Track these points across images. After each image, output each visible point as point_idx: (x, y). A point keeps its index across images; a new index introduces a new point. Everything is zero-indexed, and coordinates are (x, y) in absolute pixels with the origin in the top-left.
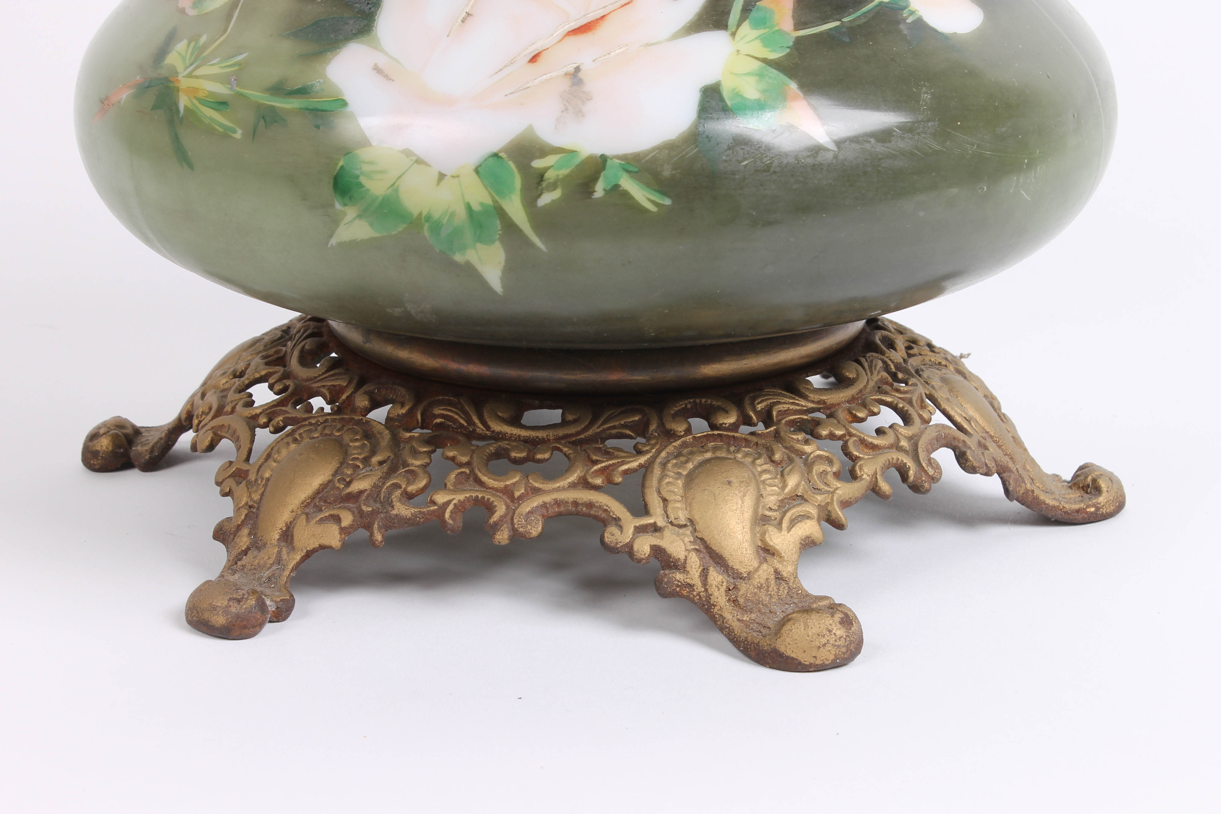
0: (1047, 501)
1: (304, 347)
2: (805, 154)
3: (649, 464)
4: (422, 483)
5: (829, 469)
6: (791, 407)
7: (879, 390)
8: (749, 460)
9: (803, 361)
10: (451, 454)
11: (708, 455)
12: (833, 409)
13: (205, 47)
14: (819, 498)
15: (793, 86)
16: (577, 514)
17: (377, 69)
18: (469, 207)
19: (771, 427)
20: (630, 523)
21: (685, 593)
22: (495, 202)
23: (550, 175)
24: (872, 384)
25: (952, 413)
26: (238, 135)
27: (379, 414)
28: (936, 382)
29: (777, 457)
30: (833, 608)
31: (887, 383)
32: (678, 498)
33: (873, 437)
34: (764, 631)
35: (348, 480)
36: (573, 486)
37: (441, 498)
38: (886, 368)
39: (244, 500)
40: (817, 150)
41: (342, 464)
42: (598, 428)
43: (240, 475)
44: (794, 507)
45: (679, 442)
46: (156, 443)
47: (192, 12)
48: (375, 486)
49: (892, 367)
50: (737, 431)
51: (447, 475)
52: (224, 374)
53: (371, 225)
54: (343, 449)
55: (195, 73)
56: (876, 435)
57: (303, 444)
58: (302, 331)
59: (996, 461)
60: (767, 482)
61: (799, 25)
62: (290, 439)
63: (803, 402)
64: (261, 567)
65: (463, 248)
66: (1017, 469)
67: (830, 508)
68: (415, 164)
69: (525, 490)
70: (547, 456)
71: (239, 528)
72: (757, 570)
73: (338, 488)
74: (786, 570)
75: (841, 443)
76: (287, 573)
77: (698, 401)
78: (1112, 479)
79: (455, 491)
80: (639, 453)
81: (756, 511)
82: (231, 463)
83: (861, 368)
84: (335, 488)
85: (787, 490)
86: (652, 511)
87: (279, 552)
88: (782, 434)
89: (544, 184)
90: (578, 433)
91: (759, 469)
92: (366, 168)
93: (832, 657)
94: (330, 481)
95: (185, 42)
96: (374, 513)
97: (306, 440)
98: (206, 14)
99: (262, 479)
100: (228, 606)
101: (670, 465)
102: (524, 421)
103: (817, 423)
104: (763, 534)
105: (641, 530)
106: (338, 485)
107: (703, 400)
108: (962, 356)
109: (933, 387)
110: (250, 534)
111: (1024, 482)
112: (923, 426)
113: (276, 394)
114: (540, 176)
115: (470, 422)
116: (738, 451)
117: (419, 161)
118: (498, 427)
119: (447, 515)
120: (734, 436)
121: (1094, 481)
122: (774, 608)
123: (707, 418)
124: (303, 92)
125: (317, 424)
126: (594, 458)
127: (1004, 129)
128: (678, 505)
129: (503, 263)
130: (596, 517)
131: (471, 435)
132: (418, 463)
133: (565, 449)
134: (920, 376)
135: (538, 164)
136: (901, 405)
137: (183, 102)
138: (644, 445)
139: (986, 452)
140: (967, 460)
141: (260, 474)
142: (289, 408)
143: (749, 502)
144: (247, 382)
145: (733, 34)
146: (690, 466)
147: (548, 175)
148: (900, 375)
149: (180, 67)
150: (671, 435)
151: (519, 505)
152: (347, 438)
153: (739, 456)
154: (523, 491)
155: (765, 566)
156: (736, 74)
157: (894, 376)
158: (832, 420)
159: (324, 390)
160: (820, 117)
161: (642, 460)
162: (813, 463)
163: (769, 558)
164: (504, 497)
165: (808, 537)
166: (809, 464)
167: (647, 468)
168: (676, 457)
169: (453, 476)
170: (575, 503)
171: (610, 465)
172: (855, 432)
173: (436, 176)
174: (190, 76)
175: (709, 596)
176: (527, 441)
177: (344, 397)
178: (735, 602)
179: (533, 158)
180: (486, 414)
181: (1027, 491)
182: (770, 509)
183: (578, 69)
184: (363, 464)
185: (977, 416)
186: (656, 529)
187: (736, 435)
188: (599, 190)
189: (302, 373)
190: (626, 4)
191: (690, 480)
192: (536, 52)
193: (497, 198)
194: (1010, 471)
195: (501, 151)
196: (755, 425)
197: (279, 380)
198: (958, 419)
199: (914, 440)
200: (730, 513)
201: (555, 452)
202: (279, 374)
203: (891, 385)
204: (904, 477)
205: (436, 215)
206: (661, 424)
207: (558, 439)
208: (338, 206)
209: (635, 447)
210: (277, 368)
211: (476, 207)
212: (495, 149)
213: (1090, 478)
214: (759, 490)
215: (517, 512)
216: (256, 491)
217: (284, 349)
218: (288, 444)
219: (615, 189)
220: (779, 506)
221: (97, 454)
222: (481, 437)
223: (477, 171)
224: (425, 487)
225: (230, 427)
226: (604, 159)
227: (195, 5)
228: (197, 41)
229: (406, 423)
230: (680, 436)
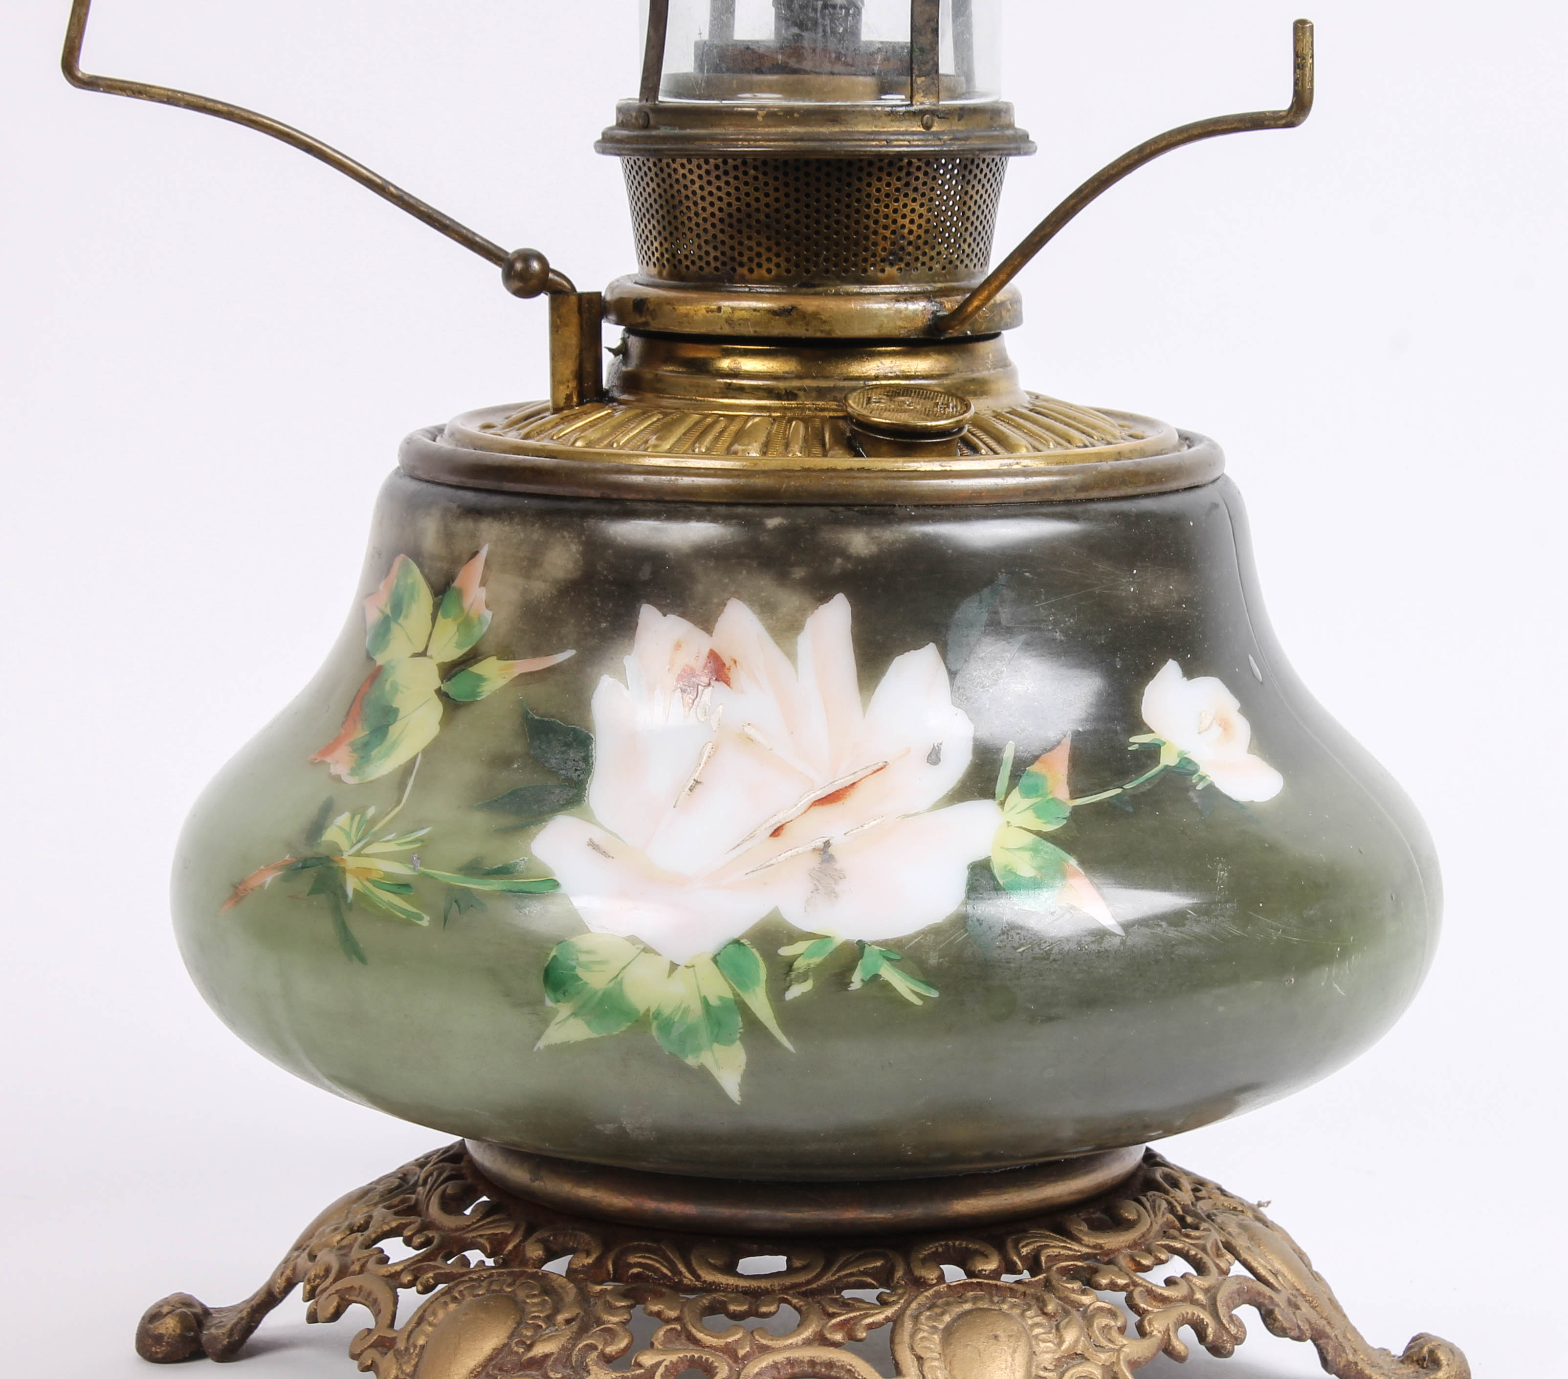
1: (444, 1191)
2: (1089, 939)
3: (898, 1317)
4: (623, 1345)
5: (1112, 1323)
6: (1063, 1252)
7: (1165, 1234)
8: (1016, 1312)
9: (1074, 1197)
10: (655, 1308)
11: (967, 1306)
12: (1112, 1256)
13: (374, 821)
14: (1103, 1356)
15: (1073, 862)
16: (814, 1373)
17: (593, 845)
18: (705, 1002)
19: (1038, 1275)
22: (736, 995)
23: (800, 964)
24: (1156, 1227)
25: (1254, 1264)
26: (425, 922)
27: (557, 1267)
28: (1233, 1229)
29: (1050, 1308)
31: (1174, 1227)
32: (936, 1355)
33: (1162, 1288)
35: (528, 1342)
36: (808, 1343)
37: (648, 1359)
38: (1172, 1210)
40: (1101, 934)
41: (519, 1324)
42: (833, 1275)
43: (384, 1344)
44: (1073, 1366)
45: (931, 1292)
46: (236, 1324)
47: (352, 780)
48: (563, 1348)
49: (1179, 1209)
50: (999, 1280)
51: (653, 1333)
52: (336, 1229)
53: (588, 1024)
54: (519, 1308)
55: (364, 851)
56: (1164, 1285)
57: (464, 1302)
58: (435, 1174)
59: (1310, 1324)
60: (1041, 1337)
61: (1075, 793)
62: (447, 1298)
63: (1076, 1247)
65: (697, 1050)
66: (1336, 1336)
67: (1115, 1369)
68: (643, 953)
69: (751, 1348)
70: (772, 1308)
73: (517, 1353)
75: (1124, 1294)
77: (950, 1243)
78: (1452, 1350)
79: (665, 1351)
80: (883, 1302)
81: (1028, 1370)
82: (369, 1331)
83: (1142, 1208)
84: (512, 1353)
85: (1064, 1347)
86: (904, 1370)
88: (1054, 1282)
89: (793, 974)
90: (809, 1282)
91: (1030, 1322)
92: (583, 958)
94: (505, 1345)
95: (348, 814)
97: (469, 1299)
98: (371, 782)
99: (415, 1346)
101: (923, 1318)
102: (740, 1269)
103: (1094, 1270)
106: (515, 1349)
107: (957, 1243)
108: (1260, 1205)
109: (1230, 1234)
111: (1344, 1351)
112: (1220, 1278)
113: (417, 1248)
114: (789, 965)
115: (676, 1271)
116: (1003, 1302)
117: (647, 950)
118: (709, 1276)
120: (996, 1285)
121: (1431, 1352)
123: (961, 1264)
124: (504, 871)
125: (479, 1279)
126: (831, 1310)
127: (1312, 912)
128: (936, 1363)
129: (743, 1067)
130: (837, 1377)
131: (678, 1288)
132: (615, 1319)
133: (795, 1301)
134: (1213, 1220)
135: (786, 951)
136: (1193, 1252)
137: (352, 885)
138: (890, 1295)
139: (1298, 1312)
140: (1275, 1320)
141: (411, 1341)
142: (439, 1262)
143: (1020, 1358)
144: (373, 1236)
145: (1002, 804)
146: (947, 1318)
147: (796, 965)
148: (1189, 1219)
149: (344, 844)
150: (920, 1284)
151: (745, 1366)
152: (521, 1294)
153: (1005, 1307)
154: (748, 1349)
156: (1008, 849)
157: (1182, 1219)
158: (1112, 1267)
159: (482, 1241)
160: (1104, 898)
161: (889, 1312)
162: (1093, 1316)
164: (725, 1357)
166: (1088, 1317)
167: (896, 1321)
168: (929, 1309)
169: (661, 1333)
170: (812, 1363)
171: (851, 1318)
172: (1140, 1281)
173: (668, 966)
174: (358, 854)
176: (746, 1292)
177: (510, 1247)
179: (782, 944)
180: (694, 1262)
181: (1349, 1363)
182: (1045, 1369)
183: (827, 844)
184: (546, 1323)
185: (1284, 1269)
187: (999, 1283)
188: (857, 981)
189: (449, 1222)
190: (878, 770)
191: (948, 1334)
192: (779, 825)
193: (739, 991)
194: (1328, 1337)
195: (743, 936)
196: (1021, 1273)
197: (419, 1231)
198: (1262, 1272)
199: (1211, 1292)
200: (999, 1373)
201: (783, 1305)
202: (417, 1224)
203: (1180, 1231)
204: (1202, 1337)
205: (666, 1012)
206: (909, 1271)
207: (785, 1289)
208: (549, 1003)
209: (879, 1298)
210: (412, 1218)
211: (714, 1002)
212: (736, 935)
213: (1425, 1350)
214: (1031, 1347)
215: (743, 1373)
216: (408, 1362)
217: (414, 1196)
218: (446, 1303)
219: (875, 979)
220: (1055, 1366)
221: (158, 1339)
222: (692, 1290)
223: (715, 960)
224: (627, 1347)
225: (361, 1288)
226: (861, 946)
227: (353, 772)
228: (363, 814)
229: (595, 1273)
230: (934, 1285)
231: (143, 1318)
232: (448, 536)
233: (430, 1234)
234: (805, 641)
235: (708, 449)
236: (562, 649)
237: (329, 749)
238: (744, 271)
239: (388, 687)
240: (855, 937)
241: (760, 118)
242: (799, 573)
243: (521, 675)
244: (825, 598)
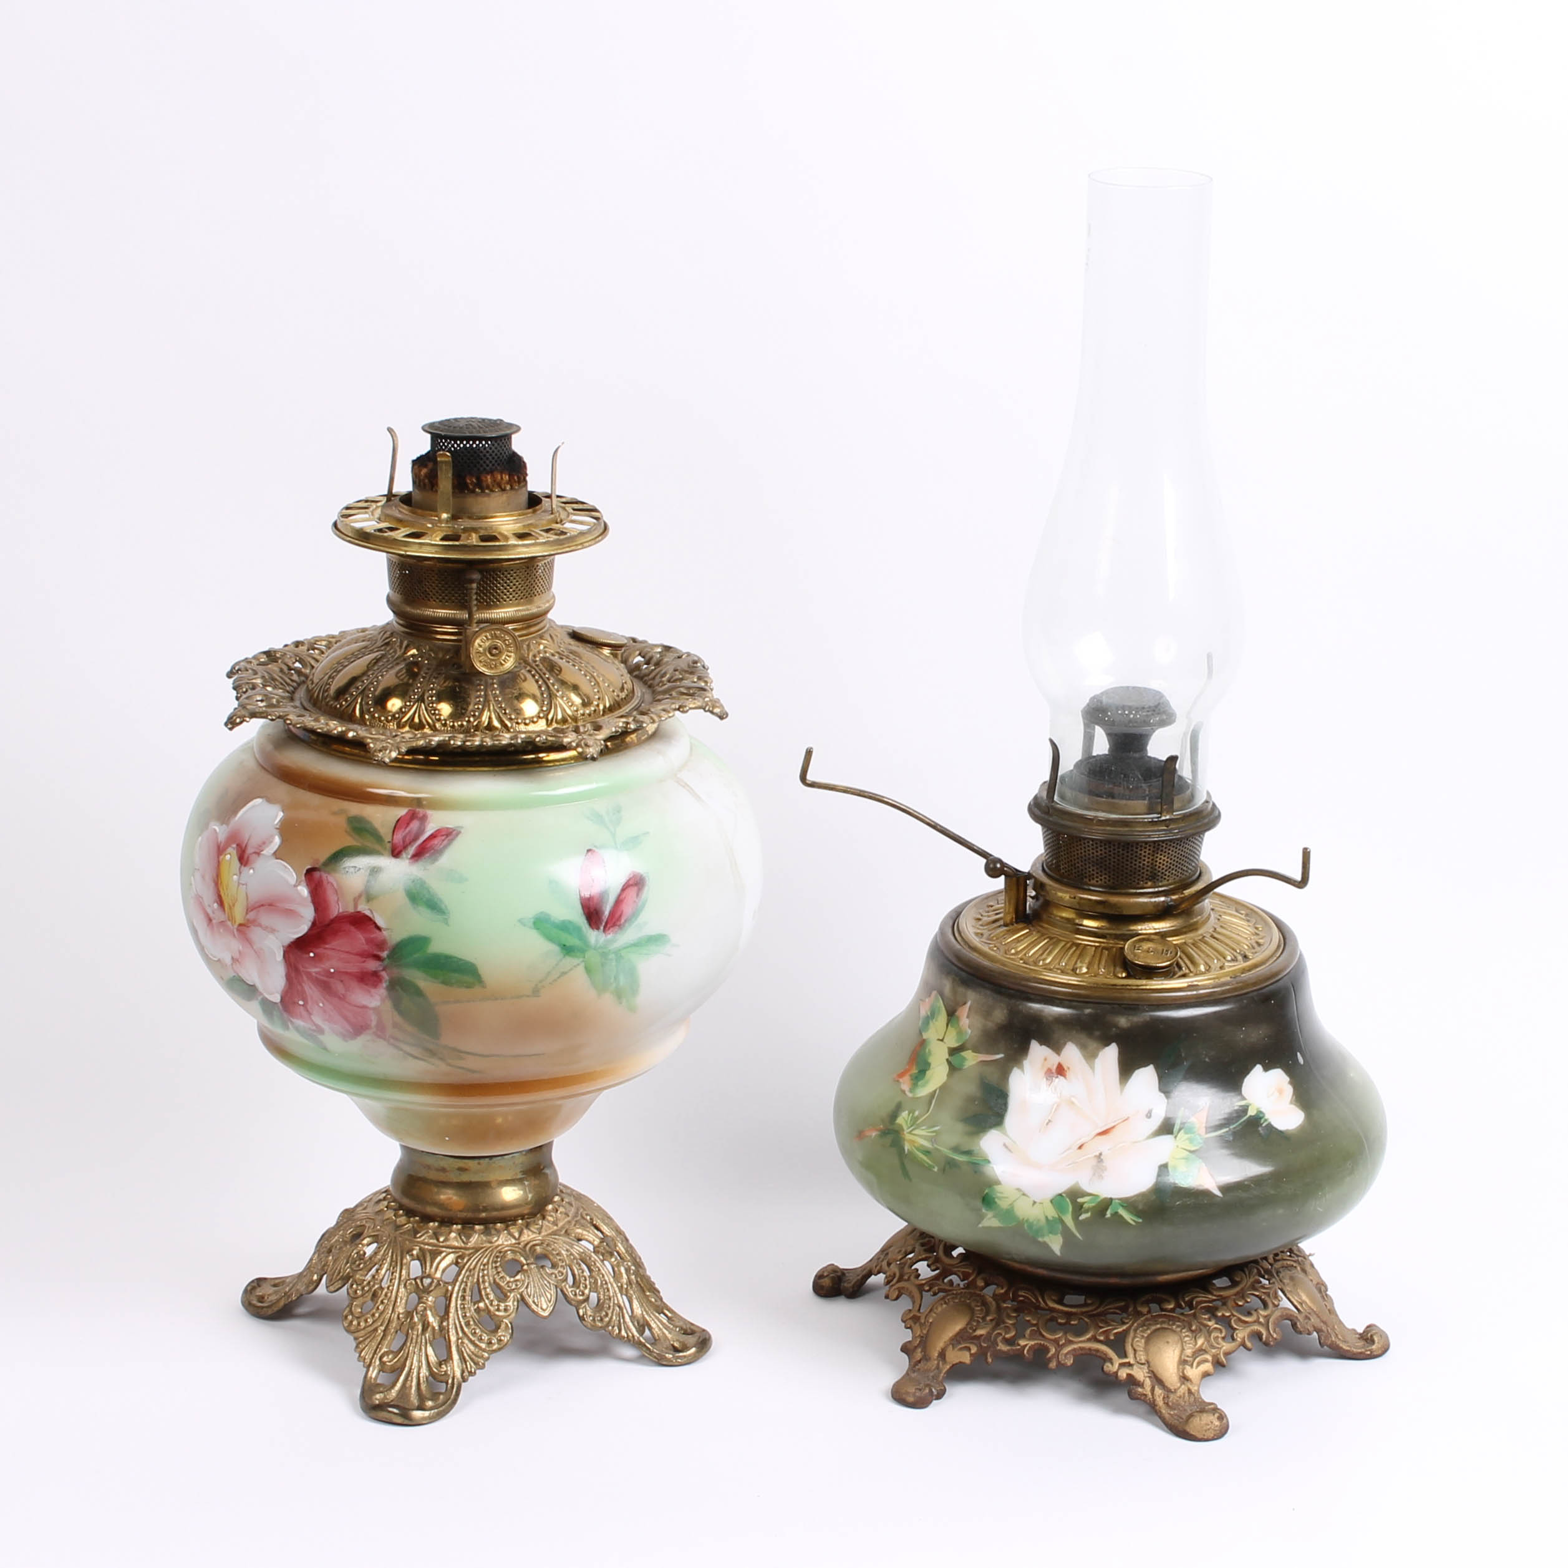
0: (1344, 1347)
3: (1128, 1330)
4: (1013, 1334)
5: (1220, 1335)
6: (1204, 1299)
7: (1253, 1287)
8: (1179, 1329)
10: (1028, 1319)
11: (1158, 1326)
12: (1226, 1300)
13: (917, 1118)
14: (1214, 1351)
15: (1203, 1164)
16: (1090, 1354)
17: (1005, 1145)
18: (1047, 1218)
19: (1192, 1310)
20: (1117, 1361)
21: (1142, 1398)
22: (1059, 1216)
23: (1086, 1206)
24: (1249, 1283)
25: (1292, 1300)
26: (936, 1169)
27: (989, 1291)
28: (1287, 1278)
29: (1194, 1328)
30: (1215, 1410)
31: (1258, 1283)
32: (1142, 1349)
33: (1245, 1317)
34: (1181, 1420)
35: (974, 1328)
36: (1089, 1340)
37: (1022, 1342)
38: (1259, 1273)
39: (918, 1334)
41: (971, 1319)
42: (1102, 1309)
43: (915, 1318)
44: (1200, 1355)
45: (1144, 1318)
46: (856, 1282)
47: (910, 1095)
48: (988, 1333)
49: (1262, 1272)
50: (1174, 1313)
51: (1025, 1330)
53: (1000, 1221)
54: (972, 1311)
55: (913, 1132)
56: (1247, 1315)
57: (950, 1306)
60: (1187, 1341)
61: (1208, 1131)
62: (942, 1302)
63: (1210, 1296)
64: (928, 1370)
65: (1043, 1236)
66: (1329, 1328)
67: (1218, 1356)
68: (1022, 1196)
70: (1076, 1322)
71: (916, 1347)
72: (1179, 1388)
73: (969, 1332)
74: (1194, 1389)
75: (1227, 1320)
76: (942, 1375)
77: (1155, 1295)
78: (1383, 1334)
79: (1029, 1339)
80: (1124, 1323)
81: (1180, 1357)
82: (910, 1310)
83: (1244, 1275)
84: (967, 1332)
85: (1197, 1346)
86: (1128, 1355)
87: (938, 1364)
88: (1197, 1314)
89: (1083, 1210)
90: (1092, 1311)
91: (1184, 1335)
92: (999, 1195)
93: (1212, 1435)
94: (965, 1328)
95: (907, 1112)
96: (988, 1348)
98: (917, 1098)
99: (928, 1322)
100: (915, 1392)
101: (1138, 1331)
102: (1065, 1301)
103: (1216, 1309)
104: (1183, 1370)
105: (1122, 1365)
106: (969, 1330)
107: (1158, 1295)
108: (1310, 1255)
109: (1285, 1283)
110: (921, 1352)
111: (1331, 1336)
112: (1274, 1309)
113: (932, 1270)
114: (1081, 1206)
115: (1037, 1300)
116: (1174, 1324)
117: (1024, 1194)
118: (1051, 1304)
119: (1025, 1352)
120: (1172, 1316)
121: (1372, 1336)
122: (1186, 1408)
123: (1160, 1305)
124: (968, 1153)
125: (956, 1294)
126: (1101, 1325)
128: (1141, 1353)
129: (1061, 1243)
130: (1100, 1357)
131: (1038, 1308)
132: (1011, 1322)
133: (1085, 1319)
134: (1278, 1276)
135: (1080, 1200)
136: (1263, 1297)
137: (907, 1147)
138: (1126, 1319)
139: (1309, 1322)
140: (1297, 1327)
141: (926, 1319)
142: (940, 1281)
143: (1177, 1352)
144: (915, 1259)
145: (1176, 1137)
146: (1149, 1332)
147: (1084, 1206)
148: (1266, 1277)
149: (905, 1127)
150: (1140, 1314)
151: (1062, 1349)
152: (973, 1304)
153: (1174, 1327)
154: (1064, 1341)
155: (1183, 1386)
156: (1177, 1159)
158: (1225, 1307)
159: (960, 1274)
161: (1125, 1327)
162: (1212, 1332)
163: (1186, 1382)
164: (1054, 1344)
165: (1206, 1372)
167: (1126, 1332)
168: (1142, 1327)
169: (1029, 1331)
170: (1090, 1349)
171: (1108, 1329)
172: (1236, 1314)
173: (1032, 1202)
174: (910, 1133)
175: (1154, 1400)
176: (1066, 1313)
177: (970, 1279)
178: (1167, 1404)
179: (1078, 1197)
180: (1046, 1298)
181: (1333, 1339)
182: (1188, 1356)
183: (1101, 1154)
184: (982, 1320)
185: (1308, 1301)
186: (1129, 1365)
187: (1174, 1315)
188: (1108, 1214)
189: (946, 1261)
190: (1125, 1120)
191: (1148, 1340)
192: (1082, 1144)
193: (1061, 1215)
194: (1326, 1332)
195: (1064, 1193)
196: (1184, 1309)
197: (933, 1262)
198: (1296, 1303)
199: (1267, 1318)
201: (1081, 1320)
202: (933, 1259)
203: (1261, 1283)
204: (1261, 1338)
205: (1031, 1220)
206: (1135, 1308)
207: (1083, 1313)
208: (984, 1211)
209: (1121, 1320)
210: (931, 1255)
211: (1050, 1218)
212: (1060, 1192)
213: (1369, 1335)
214: (1182, 1345)
215: (1061, 1352)
216: (925, 1329)
217: (933, 1241)
218: (942, 1304)
219: (1116, 1214)
220: (1192, 1355)
221: (822, 1287)
222: (1043, 1309)
223: (1051, 1201)
224: (1015, 1335)
225: (907, 1289)
226: (1111, 1199)
227: (911, 1091)
228: (913, 1114)
229: (1003, 1298)
230: (1145, 1315)
231: (816, 1276)
232: (954, 992)
233: (939, 1265)
234: (1098, 1062)
235: (1066, 964)
236: (998, 1054)
237: (901, 1075)
238: (1087, 880)
239: (927, 1050)
240: (1109, 1196)
241: (1095, 822)
242: (1097, 1033)
243: (981, 1061)
244: (1108, 1045)
